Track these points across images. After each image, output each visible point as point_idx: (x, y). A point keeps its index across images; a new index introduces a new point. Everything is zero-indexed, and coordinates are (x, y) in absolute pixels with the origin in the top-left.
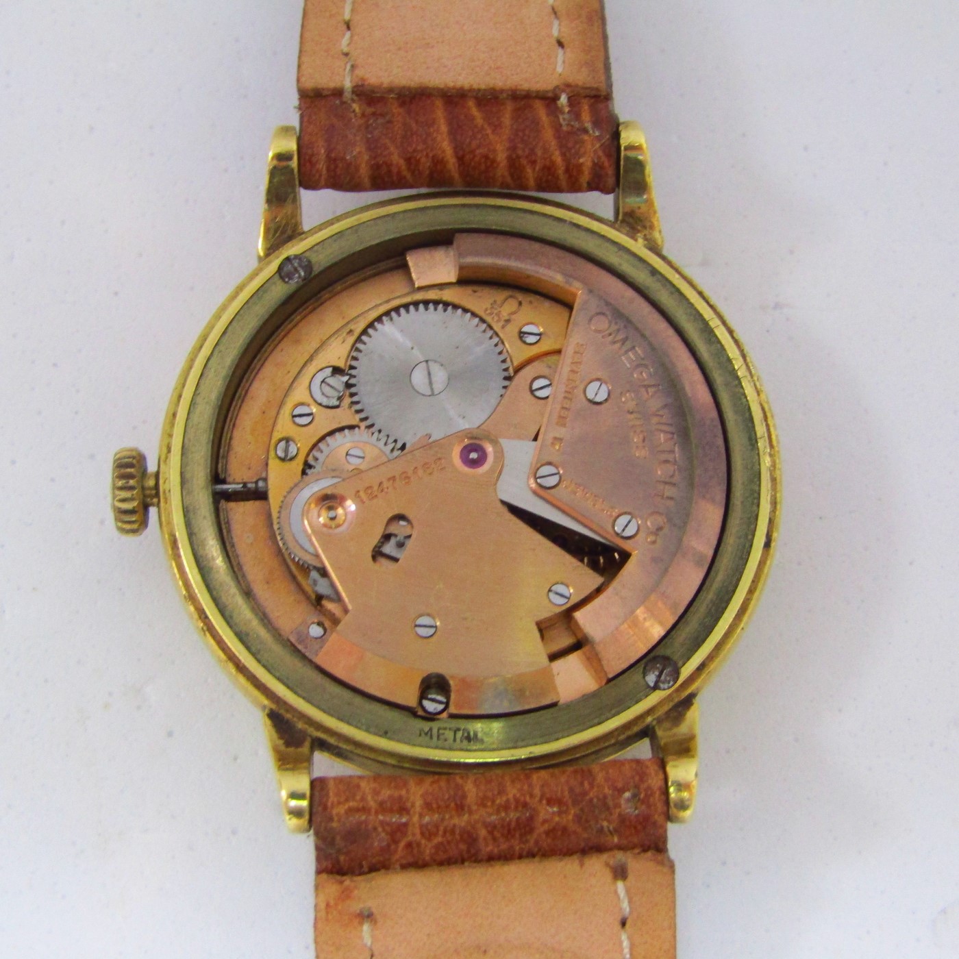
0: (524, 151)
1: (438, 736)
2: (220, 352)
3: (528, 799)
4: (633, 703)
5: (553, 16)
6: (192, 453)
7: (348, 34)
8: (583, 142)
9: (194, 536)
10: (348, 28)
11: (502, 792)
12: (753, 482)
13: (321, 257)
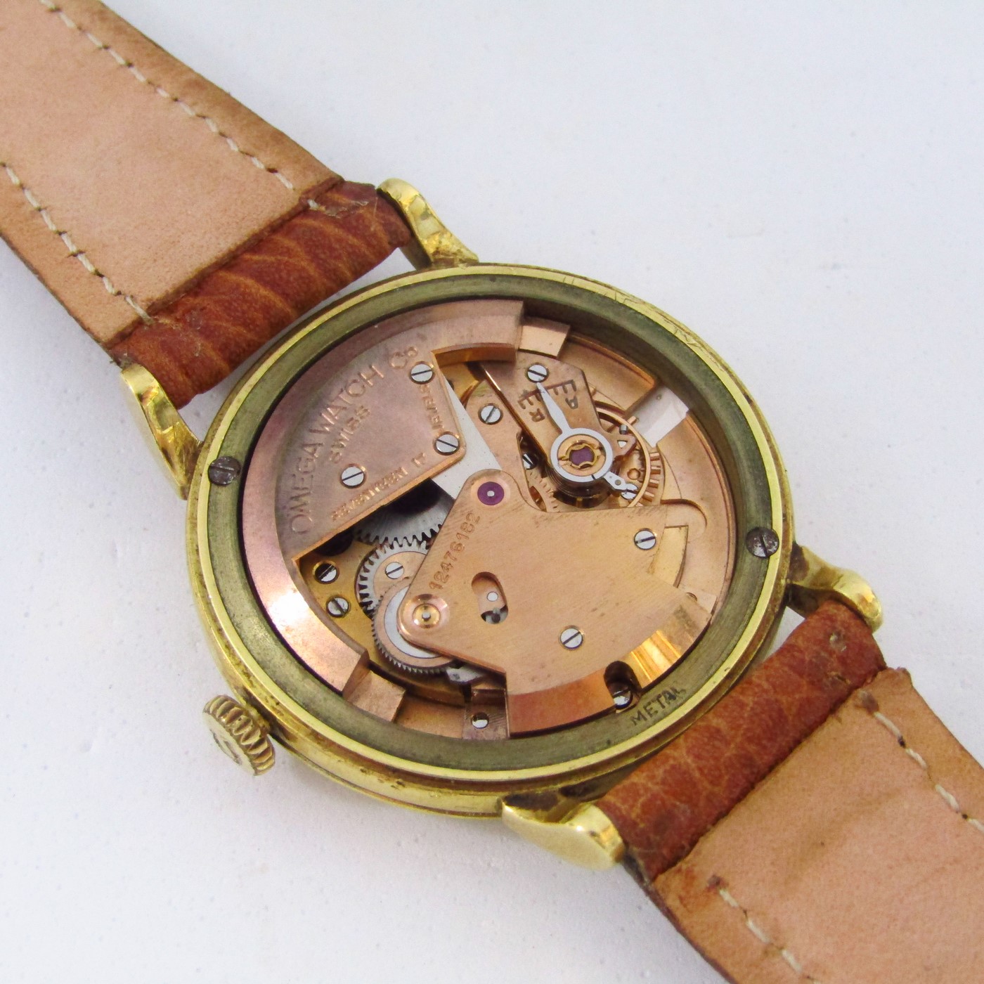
0: (325, 253)
1: (649, 713)
2: (221, 572)
3: (765, 696)
4: (763, 578)
5: (248, 158)
6: (270, 661)
7: (105, 280)
8: (361, 216)
9: (329, 720)
10: (101, 276)
11: (742, 705)
12: (699, 366)
13: (235, 447)
